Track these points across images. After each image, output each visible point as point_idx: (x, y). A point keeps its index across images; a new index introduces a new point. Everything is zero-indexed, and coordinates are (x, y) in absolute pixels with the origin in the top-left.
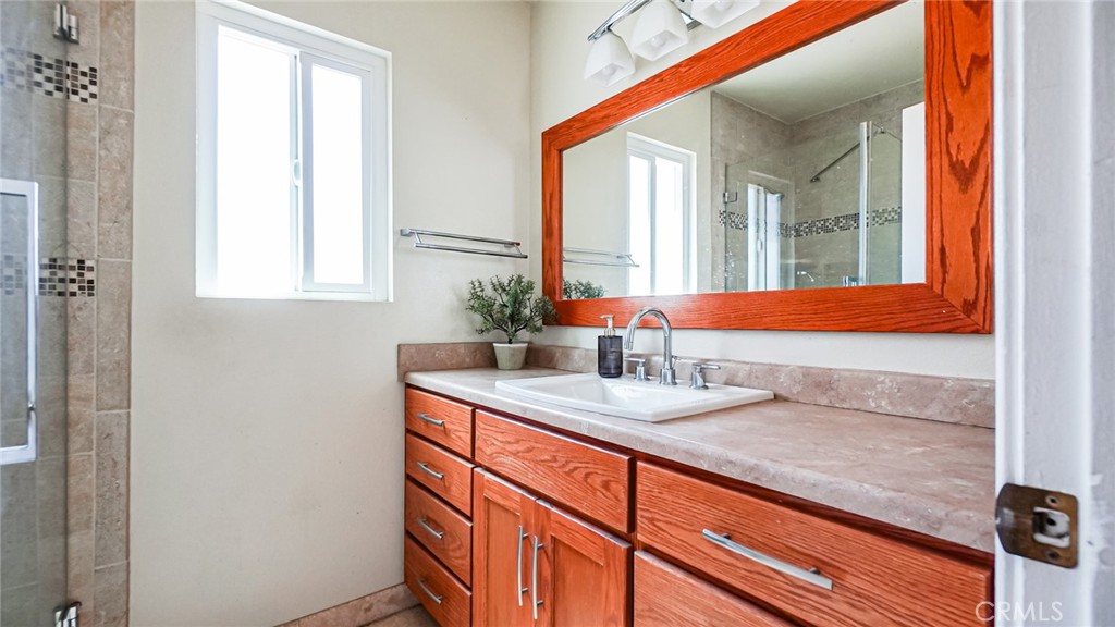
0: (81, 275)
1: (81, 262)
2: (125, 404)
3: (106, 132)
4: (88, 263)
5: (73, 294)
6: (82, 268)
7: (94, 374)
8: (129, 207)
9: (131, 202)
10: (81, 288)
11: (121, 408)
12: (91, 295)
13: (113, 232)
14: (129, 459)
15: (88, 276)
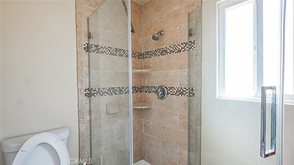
0: (192, 92)
1: (192, 88)
2: (200, 125)
3: (196, 55)
4: (193, 89)
5: (191, 96)
6: (192, 90)
7: (194, 116)
8: (201, 74)
9: (201, 72)
10: (192, 95)
11: (199, 126)
12: (194, 96)
13: (198, 81)
14: (201, 140)
15: (194, 92)
